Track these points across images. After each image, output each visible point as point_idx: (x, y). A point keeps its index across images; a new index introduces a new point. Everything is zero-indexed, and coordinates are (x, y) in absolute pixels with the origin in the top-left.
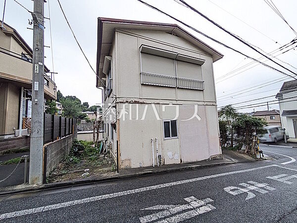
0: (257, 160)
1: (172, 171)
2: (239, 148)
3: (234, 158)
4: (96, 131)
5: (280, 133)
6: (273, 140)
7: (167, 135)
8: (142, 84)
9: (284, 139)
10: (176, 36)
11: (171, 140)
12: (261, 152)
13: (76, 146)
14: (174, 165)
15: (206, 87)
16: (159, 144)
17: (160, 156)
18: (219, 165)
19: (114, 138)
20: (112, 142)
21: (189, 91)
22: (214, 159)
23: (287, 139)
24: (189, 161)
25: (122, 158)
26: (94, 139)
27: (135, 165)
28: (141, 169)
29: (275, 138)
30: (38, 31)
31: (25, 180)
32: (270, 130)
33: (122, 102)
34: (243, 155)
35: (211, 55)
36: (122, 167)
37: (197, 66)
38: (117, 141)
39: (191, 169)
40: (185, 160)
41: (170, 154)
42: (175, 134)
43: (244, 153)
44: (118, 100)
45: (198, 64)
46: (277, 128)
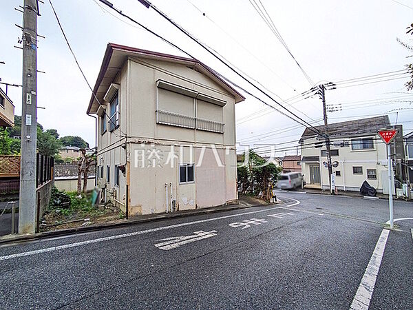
0: (270, 204)
1: (186, 216)
2: (257, 194)
3: (249, 203)
4: (83, 177)
5: (298, 179)
6: (293, 186)
7: (183, 179)
8: (158, 124)
9: (301, 186)
10: (198, 71)
11: (188, 185)
12: (275, 197)
13: (57, 196)
14: (189, 210)
15: (226, 130)
16: (174, 189)
17: (174, 202)
18: (233, 209)
19: (120, 183)
20: (117, 189)
21: (209, 134)
22: (230, 204)
23: (304, 185)
24: (205, 207)
25: (131, 204)
26: (79, 187)
27: (146, 211)
28: (153, 215)
29: (295, 185)
30: (30, 52)
31: (13, 229)
32: (291, 176)
33: (134, 143)
34: (259, 200)
35: (234, 97)
36: (131, 214)
37: (218, 108)
38: (127, 186)
39: (206, 213)
40: (200, 206)
41: (185, 199)
42: (191, 179)
43: (260, 199)
44: (129, 140)
45: (220, 105)
46: (297, 174)
